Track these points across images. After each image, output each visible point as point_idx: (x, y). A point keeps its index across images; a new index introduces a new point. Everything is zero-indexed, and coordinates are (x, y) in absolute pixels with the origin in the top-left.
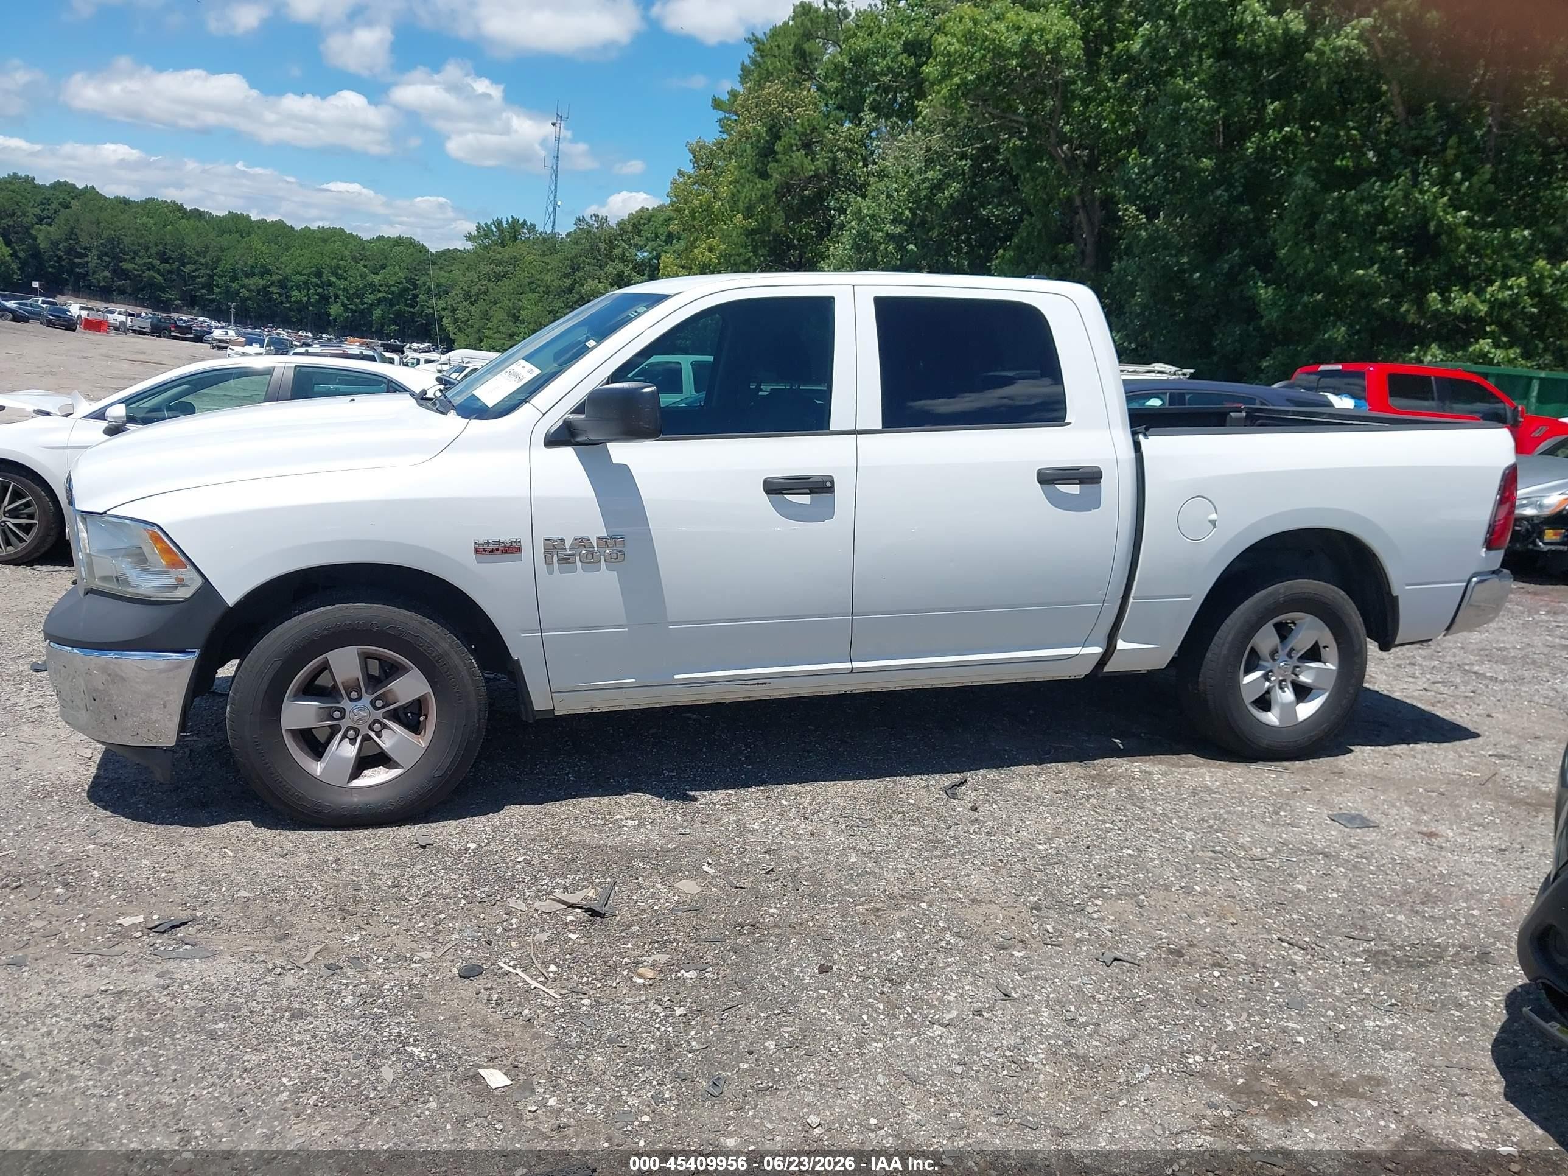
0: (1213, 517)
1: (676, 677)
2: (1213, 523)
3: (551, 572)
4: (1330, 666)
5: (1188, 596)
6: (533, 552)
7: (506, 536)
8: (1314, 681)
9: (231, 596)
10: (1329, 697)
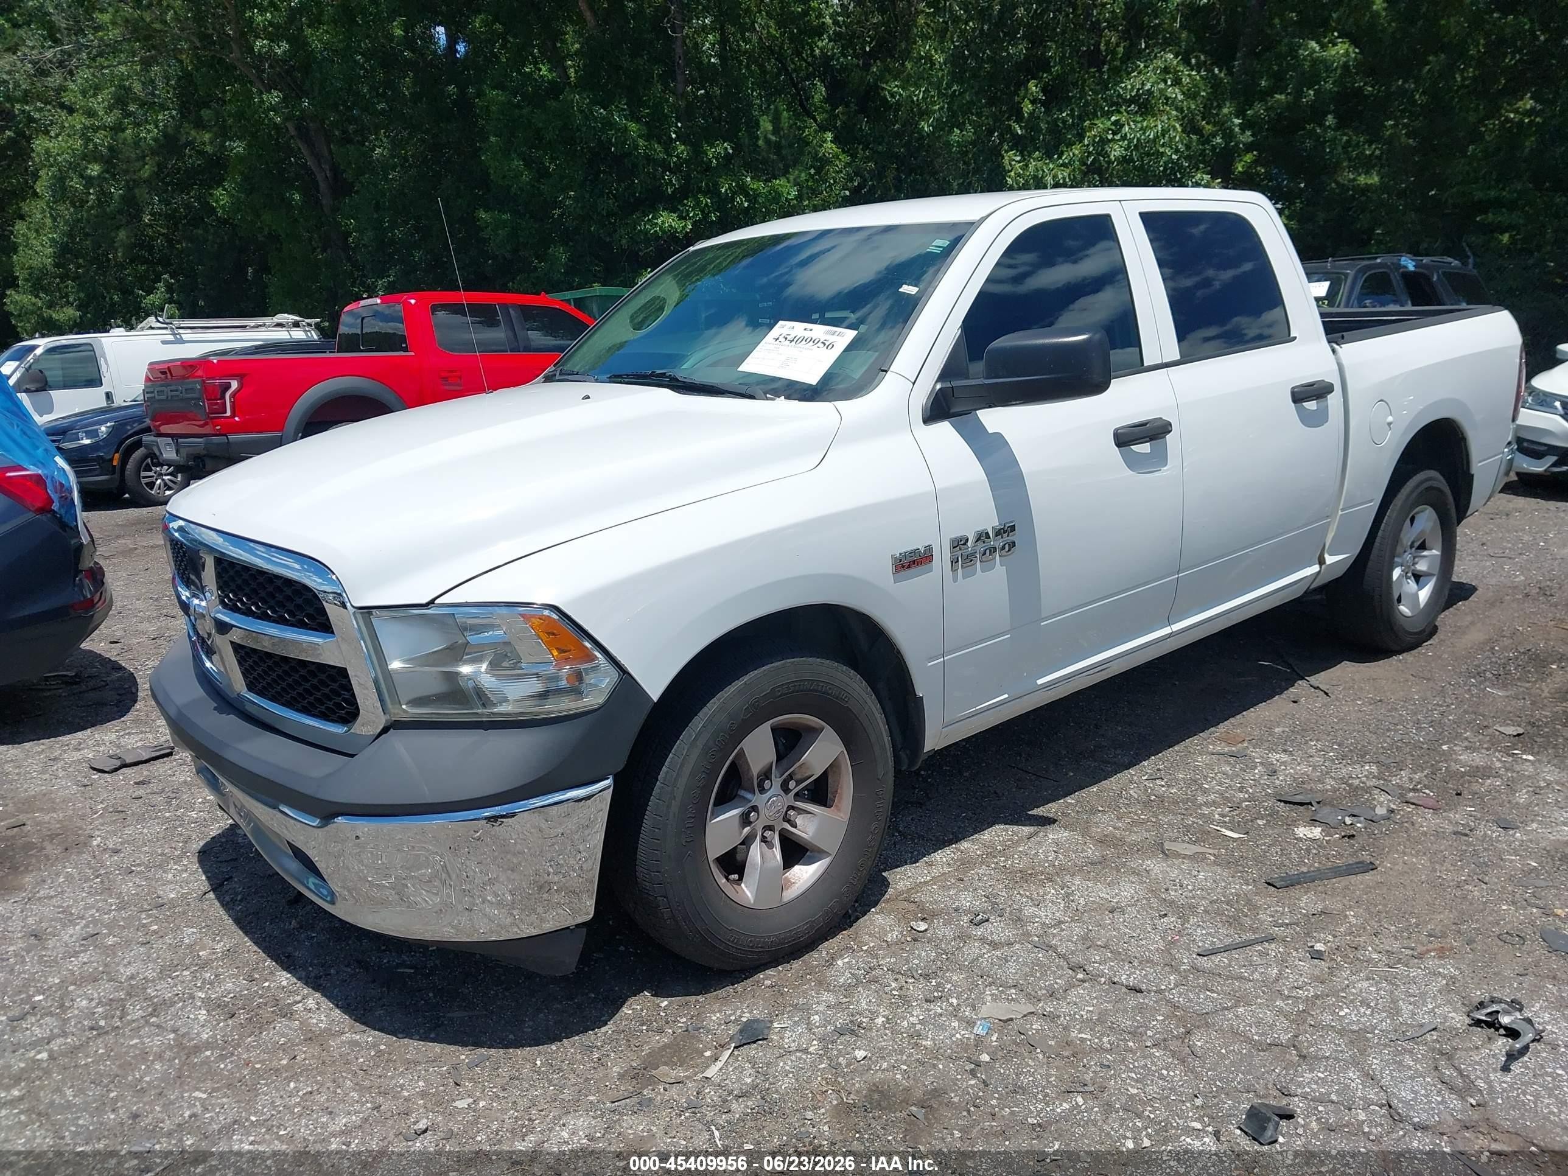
0: (1390, 419)
1: (1040, 682)
2: (1389, 424)
3: (955, 580)
4: (1435, 552)
5: (1371, 501)
6: (942, 555)
7: (919, 544)
8: (1429, 568)
9: (655, 687)
10: (1437, 579)
